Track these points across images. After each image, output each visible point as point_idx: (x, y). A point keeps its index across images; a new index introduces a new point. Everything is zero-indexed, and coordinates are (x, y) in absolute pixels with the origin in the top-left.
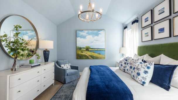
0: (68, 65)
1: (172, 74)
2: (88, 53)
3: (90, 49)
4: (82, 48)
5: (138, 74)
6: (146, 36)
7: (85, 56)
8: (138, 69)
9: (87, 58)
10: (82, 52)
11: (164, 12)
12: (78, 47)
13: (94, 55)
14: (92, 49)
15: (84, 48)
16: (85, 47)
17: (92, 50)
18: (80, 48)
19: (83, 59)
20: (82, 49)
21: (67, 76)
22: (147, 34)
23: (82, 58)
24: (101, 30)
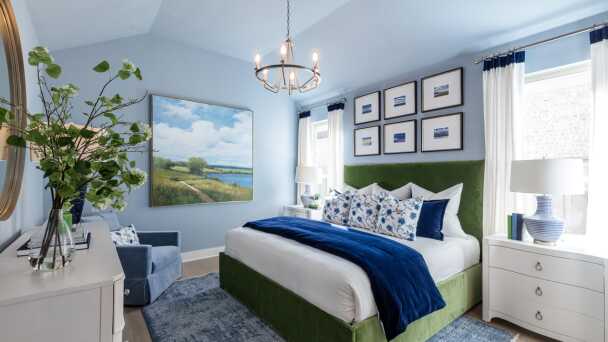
0: (130, 232)
1: (444, 209)
2: (196, 184)
3: (205, 170)
4: (174, 165)
5: (402, 221)
6: (365, 144)
7: (187, 192)
8: (399, 212)
9: (193, 198)
10: (176, 180)
11: (404, 104)
12: (161, 160)
13: (220, 190)
14: (212, 167)
15: (183, 164)
16: (186, 160)
17: (211, 170)
18: (169, 166)
19: (178, 203)
20: (175, 168)
21: (152, 272)
22: (368, 141)
23: (174, 201)
24: (243, 109)
